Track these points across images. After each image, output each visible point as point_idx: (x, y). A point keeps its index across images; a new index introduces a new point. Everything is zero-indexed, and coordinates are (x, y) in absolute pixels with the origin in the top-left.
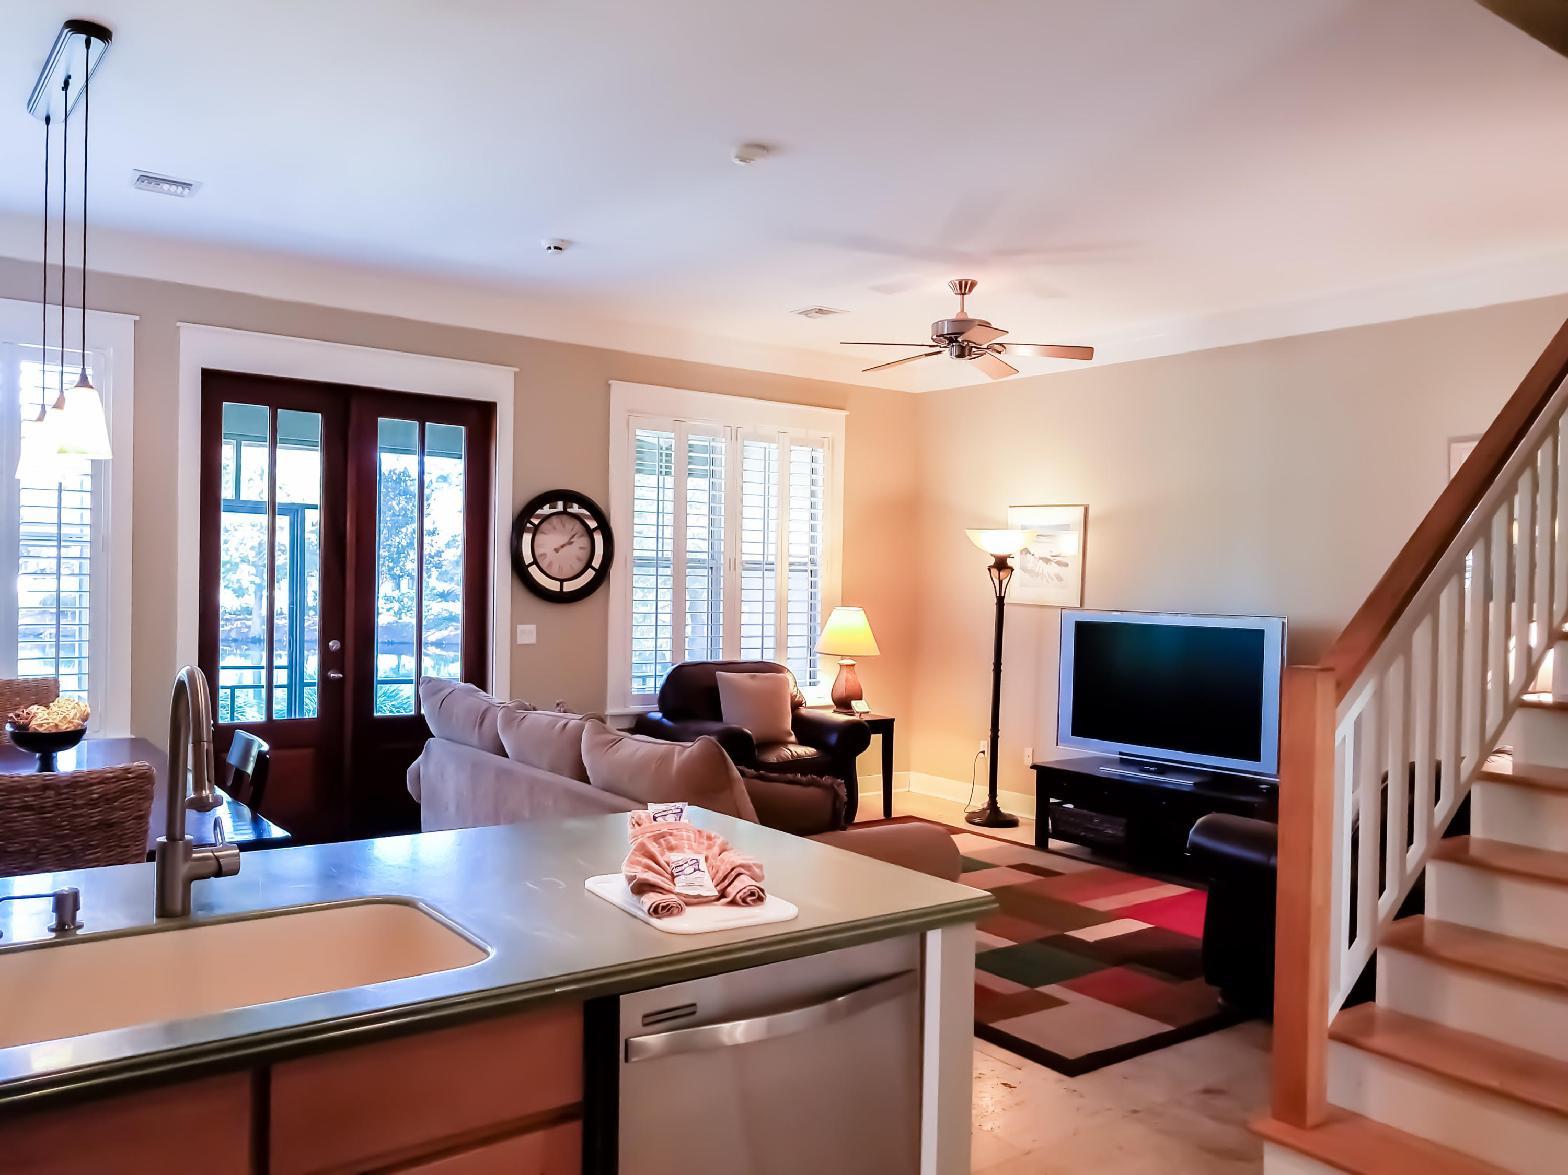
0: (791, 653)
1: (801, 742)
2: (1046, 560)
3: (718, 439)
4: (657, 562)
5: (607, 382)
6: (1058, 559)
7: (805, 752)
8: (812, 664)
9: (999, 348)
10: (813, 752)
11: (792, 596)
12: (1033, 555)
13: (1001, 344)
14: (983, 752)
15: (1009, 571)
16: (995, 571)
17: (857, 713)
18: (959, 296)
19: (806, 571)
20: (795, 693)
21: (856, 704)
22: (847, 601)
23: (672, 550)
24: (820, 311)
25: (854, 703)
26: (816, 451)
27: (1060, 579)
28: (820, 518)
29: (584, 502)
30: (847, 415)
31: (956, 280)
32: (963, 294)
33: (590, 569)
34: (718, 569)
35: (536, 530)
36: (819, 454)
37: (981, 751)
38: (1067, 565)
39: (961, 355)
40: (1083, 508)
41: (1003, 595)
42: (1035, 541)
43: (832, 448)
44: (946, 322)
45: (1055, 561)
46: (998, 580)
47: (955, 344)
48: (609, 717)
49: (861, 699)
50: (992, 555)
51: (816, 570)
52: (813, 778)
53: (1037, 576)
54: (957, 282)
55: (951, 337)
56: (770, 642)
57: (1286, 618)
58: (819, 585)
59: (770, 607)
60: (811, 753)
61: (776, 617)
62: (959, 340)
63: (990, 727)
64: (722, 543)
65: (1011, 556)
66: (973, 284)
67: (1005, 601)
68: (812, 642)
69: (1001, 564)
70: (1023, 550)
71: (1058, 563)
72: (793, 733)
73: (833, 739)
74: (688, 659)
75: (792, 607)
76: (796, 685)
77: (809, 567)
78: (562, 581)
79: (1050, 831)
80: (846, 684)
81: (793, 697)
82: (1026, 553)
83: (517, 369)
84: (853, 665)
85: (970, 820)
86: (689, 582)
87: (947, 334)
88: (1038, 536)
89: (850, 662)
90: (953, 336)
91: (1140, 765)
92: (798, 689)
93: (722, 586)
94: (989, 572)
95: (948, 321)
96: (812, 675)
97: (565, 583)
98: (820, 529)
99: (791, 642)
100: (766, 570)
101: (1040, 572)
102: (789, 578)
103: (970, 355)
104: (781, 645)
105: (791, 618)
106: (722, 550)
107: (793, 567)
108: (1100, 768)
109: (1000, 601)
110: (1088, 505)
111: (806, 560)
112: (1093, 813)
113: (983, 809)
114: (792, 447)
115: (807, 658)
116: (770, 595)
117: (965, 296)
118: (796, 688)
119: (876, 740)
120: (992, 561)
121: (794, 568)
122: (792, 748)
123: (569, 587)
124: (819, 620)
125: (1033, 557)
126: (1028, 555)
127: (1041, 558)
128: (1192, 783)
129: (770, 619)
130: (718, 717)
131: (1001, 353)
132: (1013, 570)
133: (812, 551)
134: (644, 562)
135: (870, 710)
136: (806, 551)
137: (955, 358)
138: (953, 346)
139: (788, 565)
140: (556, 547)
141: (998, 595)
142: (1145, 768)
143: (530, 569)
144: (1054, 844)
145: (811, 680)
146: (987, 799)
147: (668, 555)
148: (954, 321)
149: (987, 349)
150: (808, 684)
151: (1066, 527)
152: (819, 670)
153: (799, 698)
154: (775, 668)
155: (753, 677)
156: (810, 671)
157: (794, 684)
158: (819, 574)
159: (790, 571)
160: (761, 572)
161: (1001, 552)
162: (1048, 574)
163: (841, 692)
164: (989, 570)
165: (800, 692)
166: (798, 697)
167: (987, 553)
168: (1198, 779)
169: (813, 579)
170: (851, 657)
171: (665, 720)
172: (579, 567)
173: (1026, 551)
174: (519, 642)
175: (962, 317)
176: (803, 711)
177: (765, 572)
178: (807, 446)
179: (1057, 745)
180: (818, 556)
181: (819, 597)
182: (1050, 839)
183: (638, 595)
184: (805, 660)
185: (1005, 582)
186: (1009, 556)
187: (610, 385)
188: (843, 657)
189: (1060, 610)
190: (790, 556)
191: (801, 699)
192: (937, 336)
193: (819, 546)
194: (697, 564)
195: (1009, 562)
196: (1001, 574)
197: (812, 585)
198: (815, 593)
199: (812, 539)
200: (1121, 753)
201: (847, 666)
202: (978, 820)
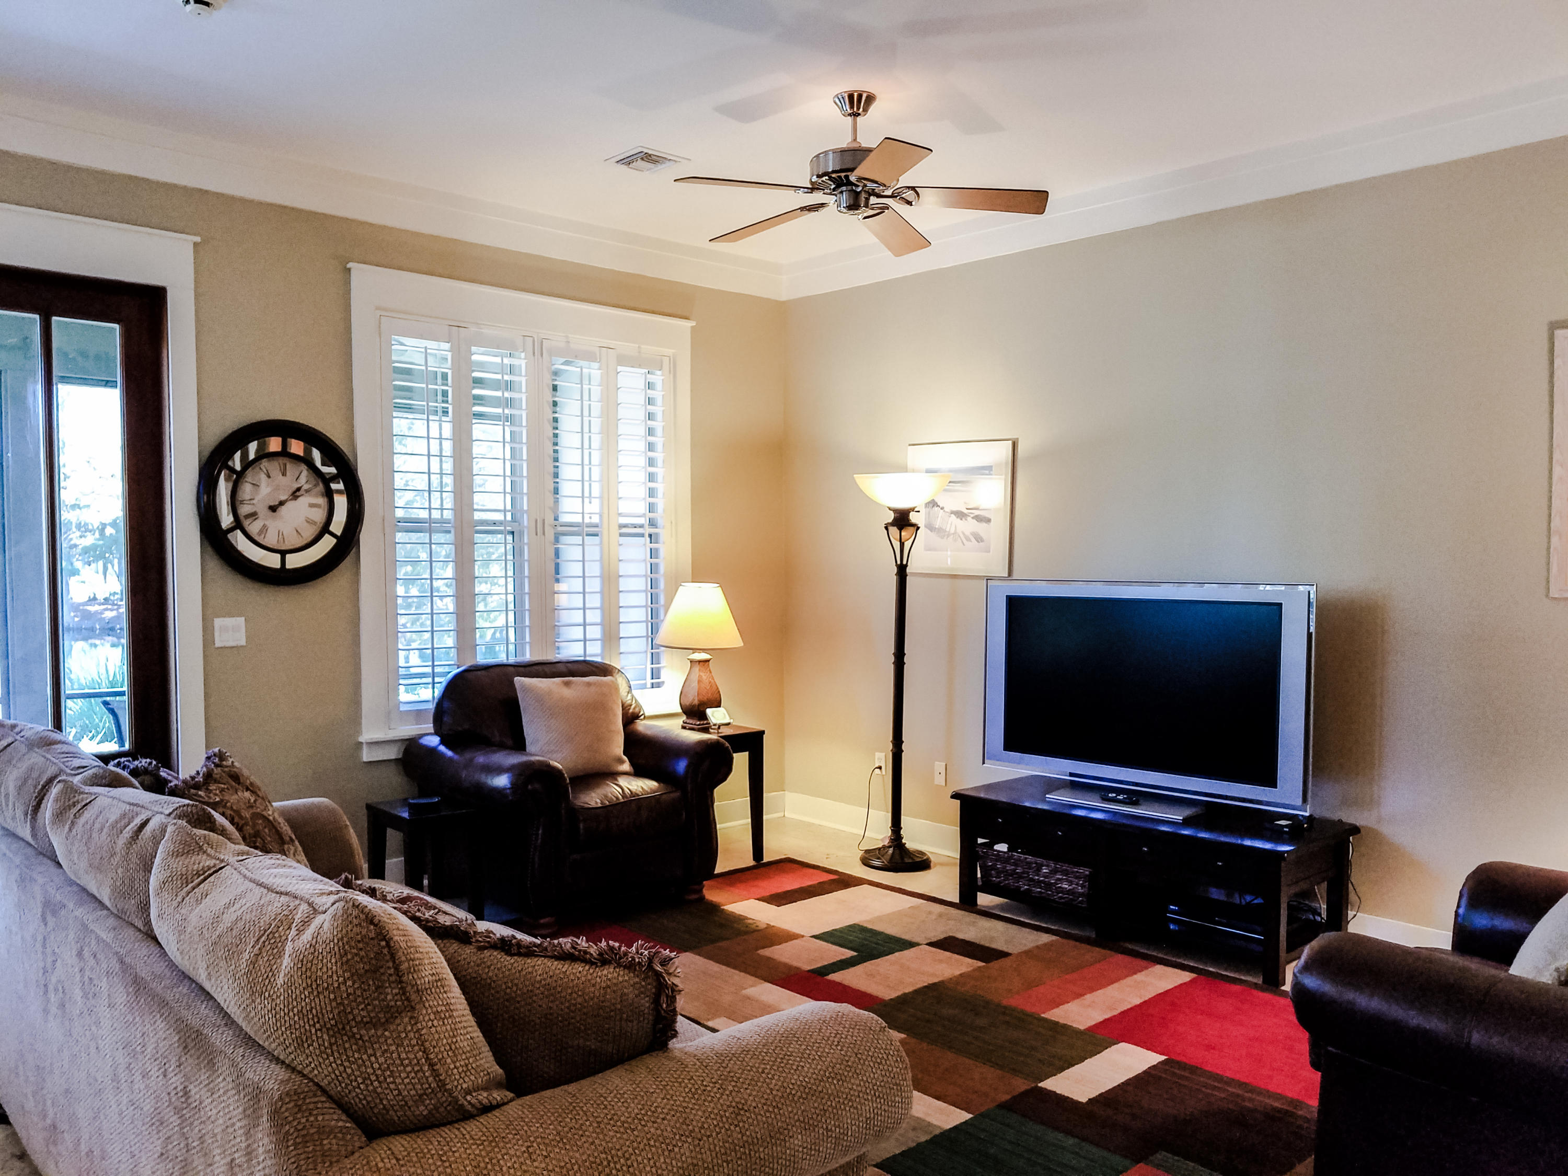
0: (624, 646)
1: (639, 772)
2: (960, 515)
3: (517, 353)
4: (430, 525)
5: (345, 267)
6: (977, 512)
7: (642, 788)
8: (655, 658)
9: (909, 195)
10: (653, 787)
11: (623, 569)
12: (942, 508)
13: (913, 188)
14: (880, 768)
15: (912, 529)
16: (894, 530)
17: (715, 725)
18: (850, 119)
19: (642, 535)
20: (630, 701)
21: (713, 713)
22: (699, 575)
23: (453, 507)
24: (648, 158)
25: (709, 711)
26: (653, 374)
27: (979, 539)
28: (660, 463)
29: (312, 437)
30: (692, 327)
31: (845, 92)
32: (856, 115)
33: (327, 535)
34: (521, 533)
35: (237, 479)
36: (658, 378)
37: (877, 765)
38: (988, 521)
39: (853, 206)
40: (1010, 442)
41: (905, 562)
42: (945, 490)
43: (674, 371)
44: (831, 155)
45: (972, 516)
46: (899, 543)
47: (844, 188)
48: (365, 746)
49: (719, 706)
50: (890, 509)
51: (657, 534)
52: (612, 949)
53: (948, 536)
54: (846, 96)
55: (840, 177)
56: (595, 632)
57: (1315, 586)
58: (662, 553)
59: (594, 585)
60: (651, 789)
61: (602, 599)
62: (853, 178)
63: (891, 739)
64: (525, 498)
65: (916, 510)
66: (870, 99)
67: (908, 570)
68: (654, 629)
69: (902, 520)
70: (929, 503)
71: (979, 519)
72: (625, 758)
73: (682, 766)
74: (482, 659)
75: (624, 584)
76: (630, 692)
77: (648, 530)
78: (283, 553)
79: (980, 883)
80: (699, 689)
81: (625, 708)
82: (933, 506)
83: (198, 239)
84: (708, 661)
85: (866, 862)
86: (479, 553)
87: (834, 172)
88: (950, 482)
89: (704, 656)
90: (843, 175)
91: (1103, 791)
92: (633, 696)
93: (526, 558)
94: (886, 532)
95: (834, 151)
96: (655, 674)
97: (288, 556)
98: (660, 478)
99: (624, 631)
100: (587, 535)
101: (952, 531)
102: (620, 545)
103: (866, 206)
104: (611, 636)
105: (624, 600)
106: (525, 508)
107: (624, 530)
108: (1047, 796)
109: (902, 570)
110: (1018, 439)
111: (641, 521)
112: (1039, 860)
113: (884, 847)
114: (620, 368)
115: (646, 652)
116: (594, 569)
117: (859, 119)
118: (630, 695)
119: (741, 760)
120: (891, 517)
121: (627, 532)
122: (624, 782)
123: (295, 561)
124: (662, 601)
125: (942, 511)
126: (936, 509)
127: (952, 512)
128: (1181, 818)
129: (594, 601)
130: (519, 744)
131: (911, 205)
132: (918, 528)
133: (651, 508)
134: (414, 525)
135: (732, 721)
136: (642, 508)
137: (845, 210)
138: (842, 192)
139: (617, 527)
140: (272, 504)
141: (899, 562)
142: (1110, 795)
143: (230, 536)
144: (984, 899)
145: (654, 681)
146: (889, 833)
147: (448, 515)
148: (843, 151)
149: (892, 196)
150: (649, 685)
151: (985, 470)
152: (663, 667)
153: (634, 709)
154: (603, 670)
155: (567, 684)
156: (652, 669)
157: (627, 689)
158: (662, 538)
159: (621, 535)
160: (581, 538)
161: (902, 505)
162: (963, 533)
163: (693, 698)
164: (886, 528)
165: (636, 700)
166: (633, 707)
167: (883, 506)
168: (1188, 812)
169: (653, 546)
170: (704, 650)
171: (442, 748)
172: (309, 533)
173: (933, 504)
174: (218, 644)
175: (855, 145)
176: (641, 726)
177: (586, 538)
178: (640, 366)
179: (984, 763)
180: (659, 515)
181: (662, 569)
182: (979, 893)
183: (403, 571)
184: (644, 655)
185: (907, 545)
186: (913, 510)
187: (349, 270)
188: (695, 650)
189: (985, 580)
190: (620, 515)
191: (637, 710)
192: (819, 176)
193: (660, 502)
194: (491, 528)
195: (913, 517)
196: (903, 534)
197: (653, 553)
198: (657, 564)
199: (652, 493)
200: (1071, 775)
201: (700, 661)
202: (877, 863)
